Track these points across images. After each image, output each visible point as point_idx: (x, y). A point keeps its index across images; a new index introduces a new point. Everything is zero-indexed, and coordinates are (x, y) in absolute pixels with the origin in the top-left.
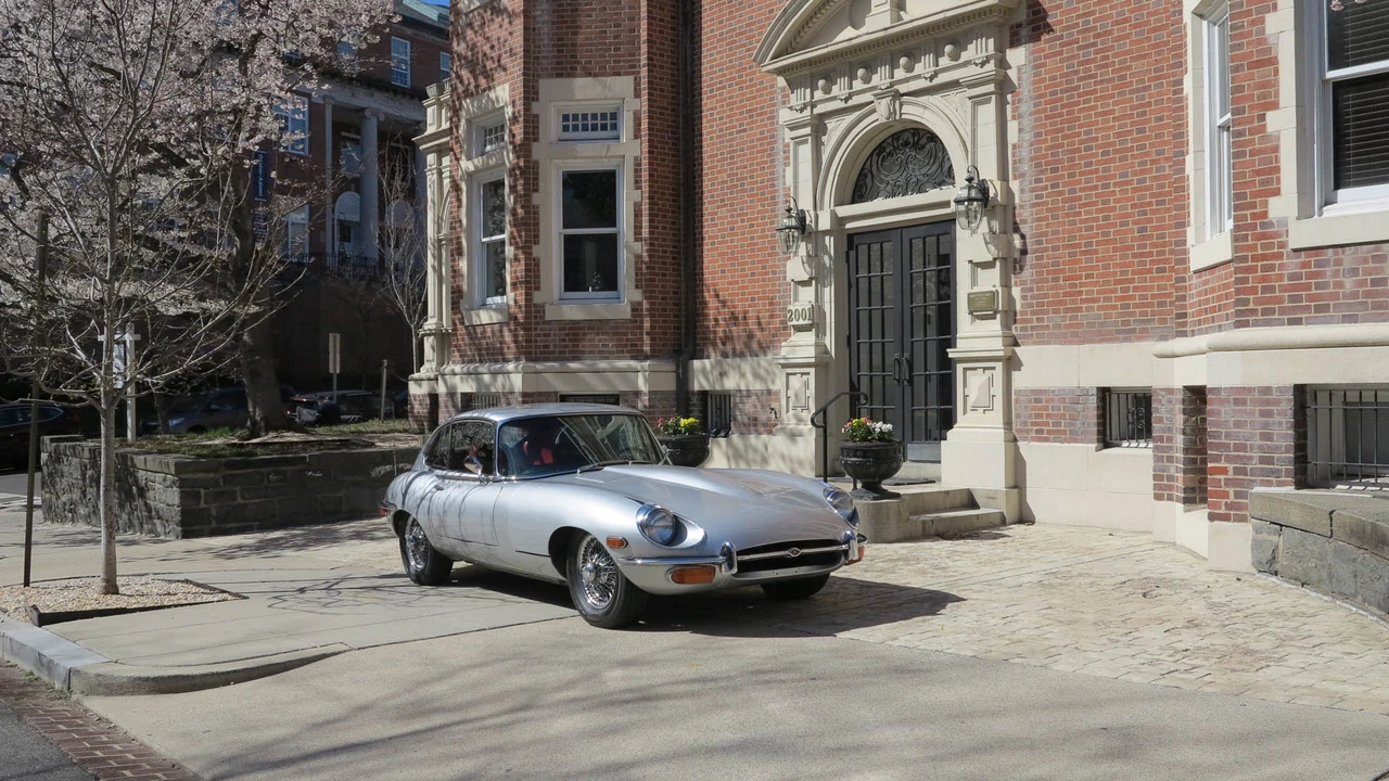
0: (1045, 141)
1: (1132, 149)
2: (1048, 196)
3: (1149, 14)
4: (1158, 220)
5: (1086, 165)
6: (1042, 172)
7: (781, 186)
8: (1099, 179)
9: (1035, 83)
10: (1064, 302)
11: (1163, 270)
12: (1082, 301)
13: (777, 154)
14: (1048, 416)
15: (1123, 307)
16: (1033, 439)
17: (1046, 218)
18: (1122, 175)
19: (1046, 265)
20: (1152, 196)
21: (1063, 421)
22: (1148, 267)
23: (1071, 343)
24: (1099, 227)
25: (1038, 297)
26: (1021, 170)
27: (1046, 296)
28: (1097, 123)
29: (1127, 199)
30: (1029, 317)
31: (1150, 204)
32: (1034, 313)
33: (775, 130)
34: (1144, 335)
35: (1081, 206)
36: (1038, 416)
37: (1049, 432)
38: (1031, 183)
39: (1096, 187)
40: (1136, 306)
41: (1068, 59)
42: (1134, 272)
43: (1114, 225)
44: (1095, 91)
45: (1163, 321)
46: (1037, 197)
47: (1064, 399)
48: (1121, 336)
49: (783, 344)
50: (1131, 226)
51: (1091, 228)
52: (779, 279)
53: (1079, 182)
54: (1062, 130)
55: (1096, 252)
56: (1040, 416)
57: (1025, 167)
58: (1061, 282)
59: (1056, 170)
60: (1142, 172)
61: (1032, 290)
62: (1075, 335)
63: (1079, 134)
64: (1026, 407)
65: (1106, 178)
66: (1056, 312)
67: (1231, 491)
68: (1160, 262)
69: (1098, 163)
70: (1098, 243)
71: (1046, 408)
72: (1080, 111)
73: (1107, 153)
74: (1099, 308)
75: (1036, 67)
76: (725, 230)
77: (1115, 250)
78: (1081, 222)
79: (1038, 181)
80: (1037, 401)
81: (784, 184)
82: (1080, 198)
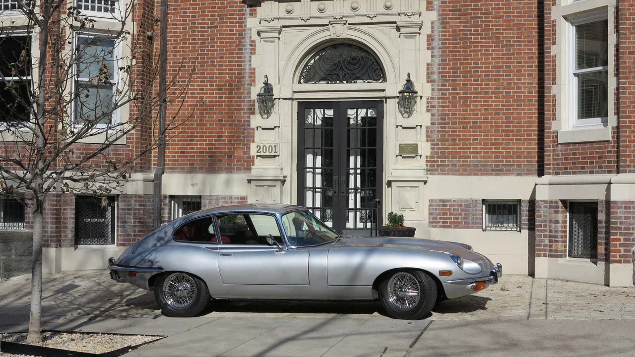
0: (449, 64)
1: (503, 75)
2: (450, 94)
3: (514, 8)
4: (517, 114)
5: (475, 80)
6: (446, 81)
7: (248, 66)
8: (482, 89)
9: (442, 32)
10: (459, 153)
11: (520, 140)
12: (471, 153)
13: (244, 46)
14: (451, 214)
15: (495, 157)
16: (440, 227)
17: (448, 106)
18: (496, 88)
19: (448, 132)
20: (514, 101)
21: (460, 217)
22: (511, 137)
23: (462, 175)
24: (482, 114)
25: (443, 148)
26: (432, 79)
27: (447, 149)
28: (481, 59)
29: (499, 101)
30: (436, 159)
31: (513, 105)
32: (438, 157)
33: (244, 30)
34: (508, 173)
35: (471, 102)
36: (444, 214)
37: (451, 223)
38: (439, 86)
39: (480, 93)
40: (503, 157)
41: (464, 22)
42: (503, 140)
43: (491, 114)
44: (481, 42)
45: (519, 166)
46: (442, 94)
47: (461, 205)
48: (494, 173)
49: (252, 167)
50: (501, 116)
51: (477, 114)
52: (244, 125)
53: (470, 89)
54: (460, 60)
55: (480, 127)
56: (446, 214)
57: (435, 77)
58: (457, 141)
59: (456, 81)
60: (508, 88)
61: (438, 144)
62: (465, 170)
63: (471, 64)
64: (436, 210)
65: (487, 89)
66: (455, 157)
67: (622, 249)
68: (518, 135)
69: (482, 80)
70: (481, 123)
71: (450, 210)
72: (471, 51)
73: (488, 76)
74: (481, 157)
75: (443, 23)
76: (196, 89)
77: (491, 127)
78: (471, 110)
79: (442, 85)
80: (443, 205)
81: (250, 65)
82: (470, 98)
